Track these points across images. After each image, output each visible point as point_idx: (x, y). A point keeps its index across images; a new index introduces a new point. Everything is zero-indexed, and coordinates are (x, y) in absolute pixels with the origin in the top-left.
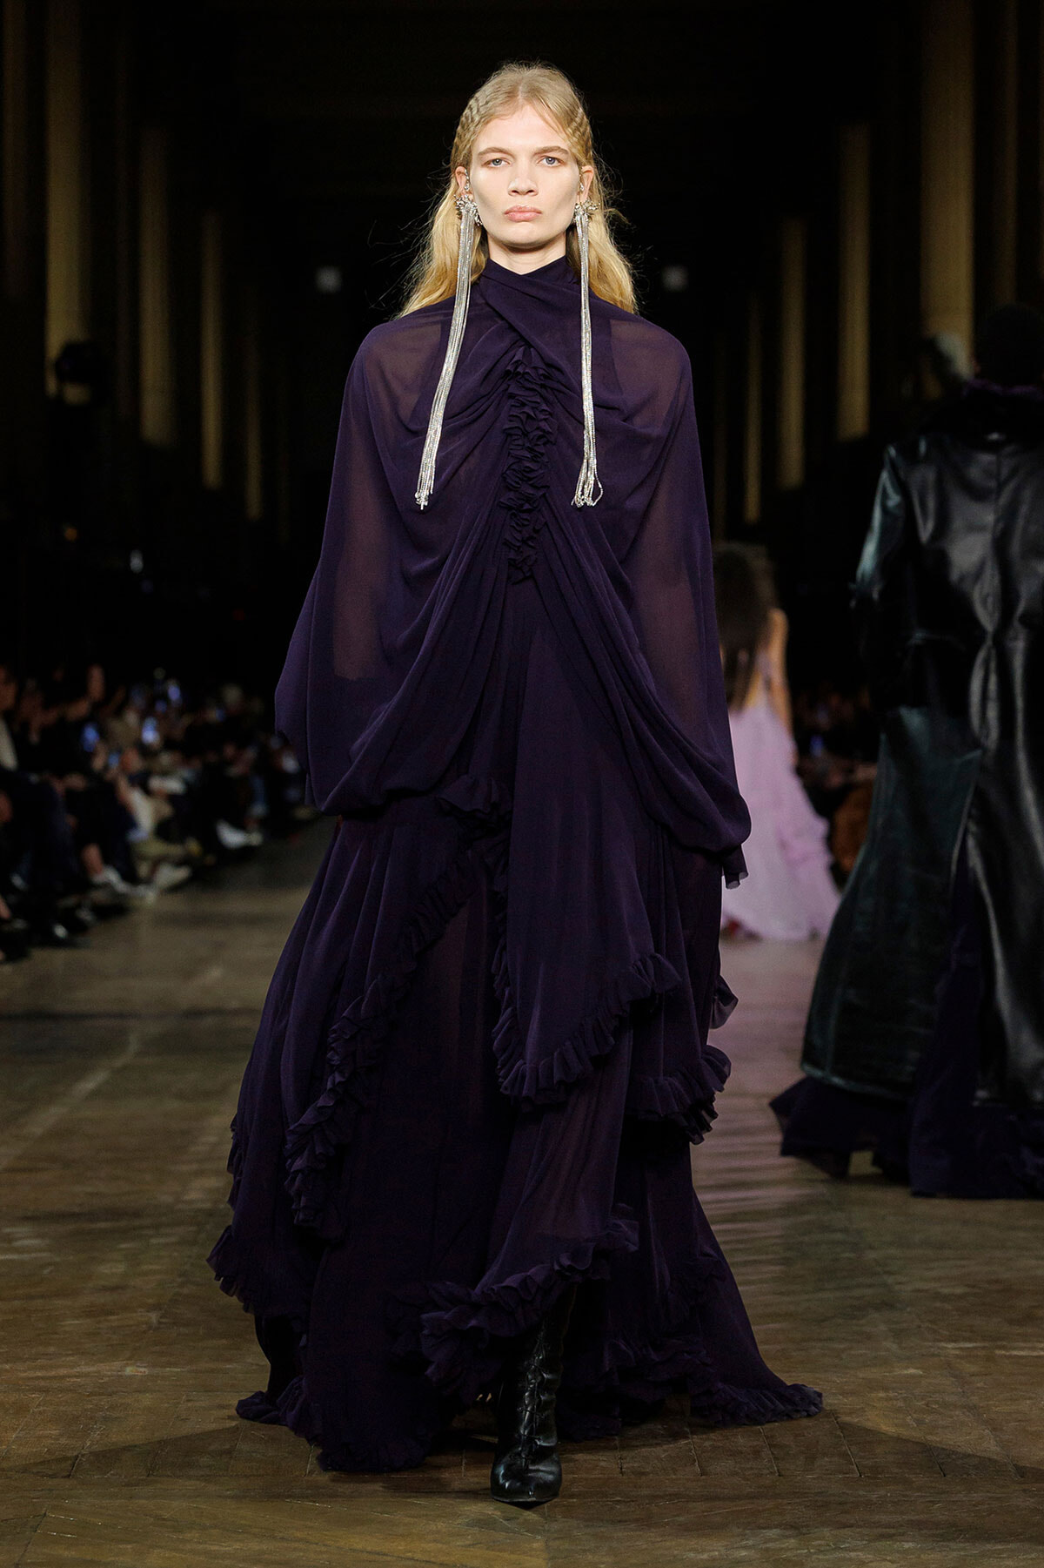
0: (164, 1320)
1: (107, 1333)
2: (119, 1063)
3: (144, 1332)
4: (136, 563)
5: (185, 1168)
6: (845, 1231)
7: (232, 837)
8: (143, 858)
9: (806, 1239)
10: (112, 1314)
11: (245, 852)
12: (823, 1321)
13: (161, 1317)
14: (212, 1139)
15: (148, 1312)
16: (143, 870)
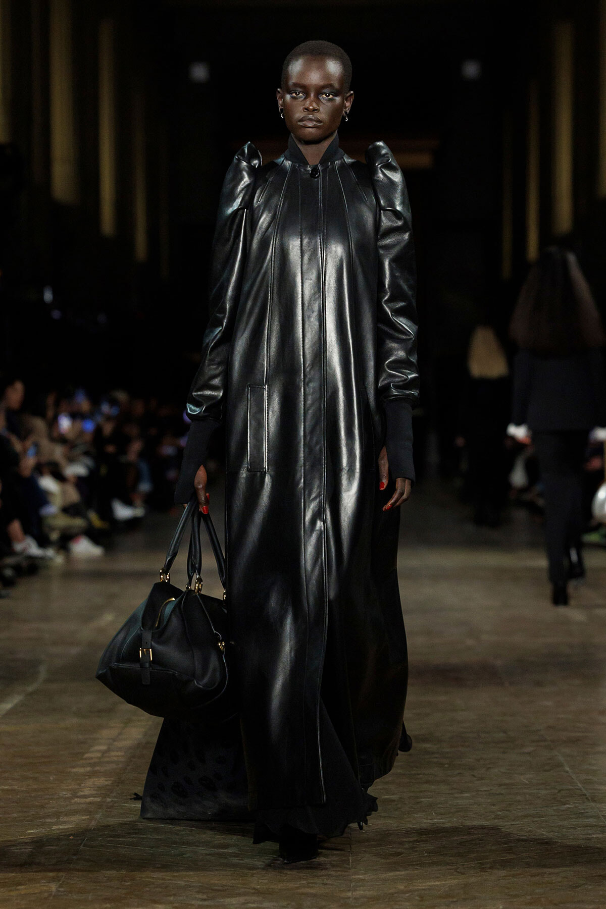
0: (62, 889)
1: (16, 900)
2: (30, 689)
3: (46, 899)
4: (48, 296)
5: (81, 770)
6: (597, 817)
7: (123, 512)
8: (53, 529)
9: (565, 823)
10: (21, 884)
11: (132, 524)
12: (577, 887)
13: (61, 886)
14: (103, 748)
15: (49, 882)
16: (54, 536)
